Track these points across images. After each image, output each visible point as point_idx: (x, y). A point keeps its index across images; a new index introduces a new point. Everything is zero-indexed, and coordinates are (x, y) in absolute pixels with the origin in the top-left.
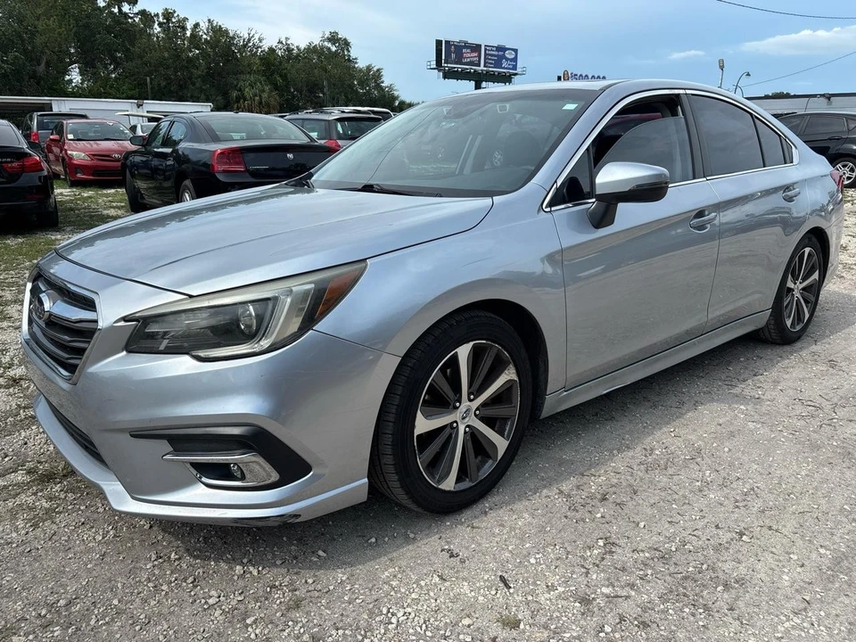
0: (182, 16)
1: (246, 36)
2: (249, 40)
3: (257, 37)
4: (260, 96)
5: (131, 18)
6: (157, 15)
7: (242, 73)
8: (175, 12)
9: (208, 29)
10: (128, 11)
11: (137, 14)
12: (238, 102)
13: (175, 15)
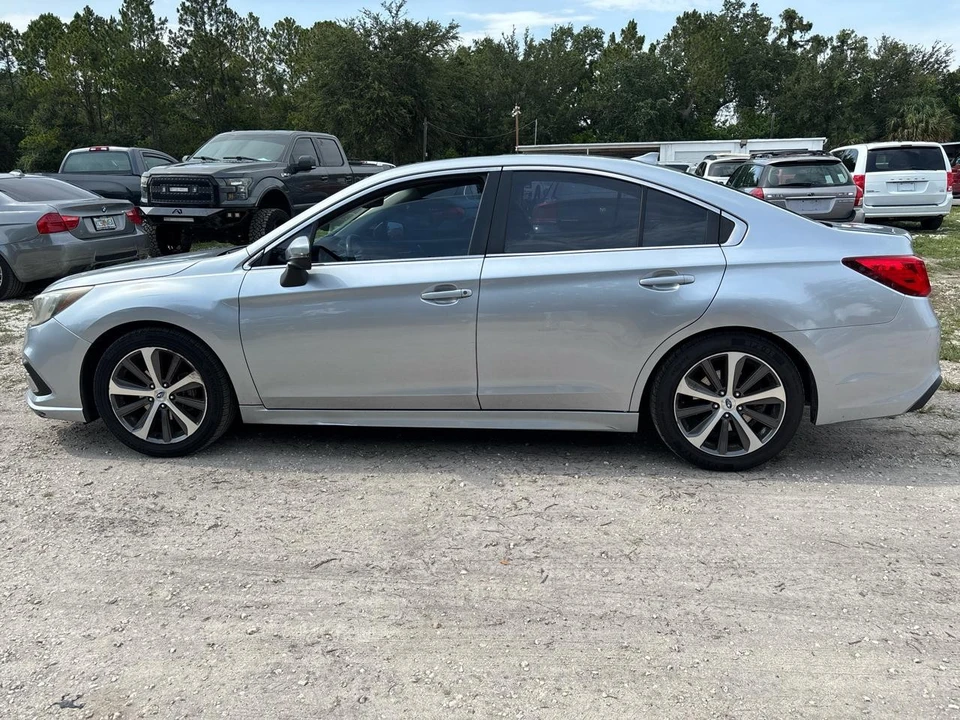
0: (860, 36)
1: (929, 50)
2: (931, 55)
3: (943, 50)
4: (927, 122)
5: (801, 46)
6: (831, 39)
7: (910, 95)
8: (853, 32)
9: (880, 48)
10: (798, 39)
11: (808, 41)
12: (895, 131)
13: (853, 36)
